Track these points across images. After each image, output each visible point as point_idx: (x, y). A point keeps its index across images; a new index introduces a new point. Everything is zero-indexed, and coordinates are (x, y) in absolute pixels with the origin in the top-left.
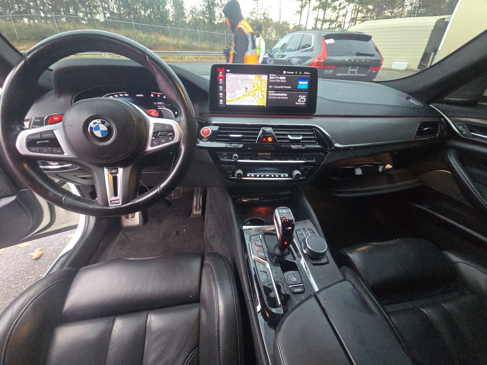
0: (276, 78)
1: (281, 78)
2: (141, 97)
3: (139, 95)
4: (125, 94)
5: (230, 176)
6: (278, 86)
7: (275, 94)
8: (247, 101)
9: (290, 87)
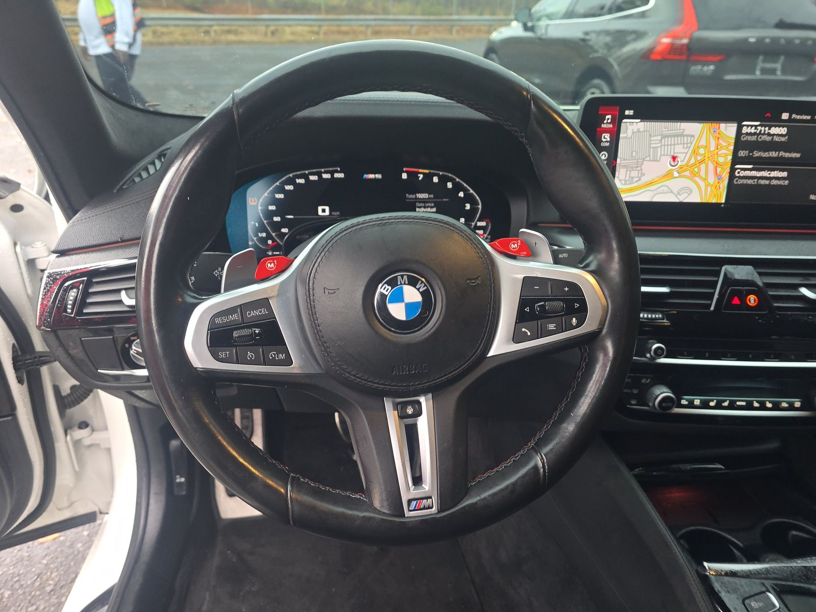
0: (761, 130)
1: (774, 130)
2: (375, 179)
3: (372, 176)
4: (337, 172)
5: (633, 402)
6: (765, 152)
7: (754, 173)
8: (672, 192)
9: (798, 155)
